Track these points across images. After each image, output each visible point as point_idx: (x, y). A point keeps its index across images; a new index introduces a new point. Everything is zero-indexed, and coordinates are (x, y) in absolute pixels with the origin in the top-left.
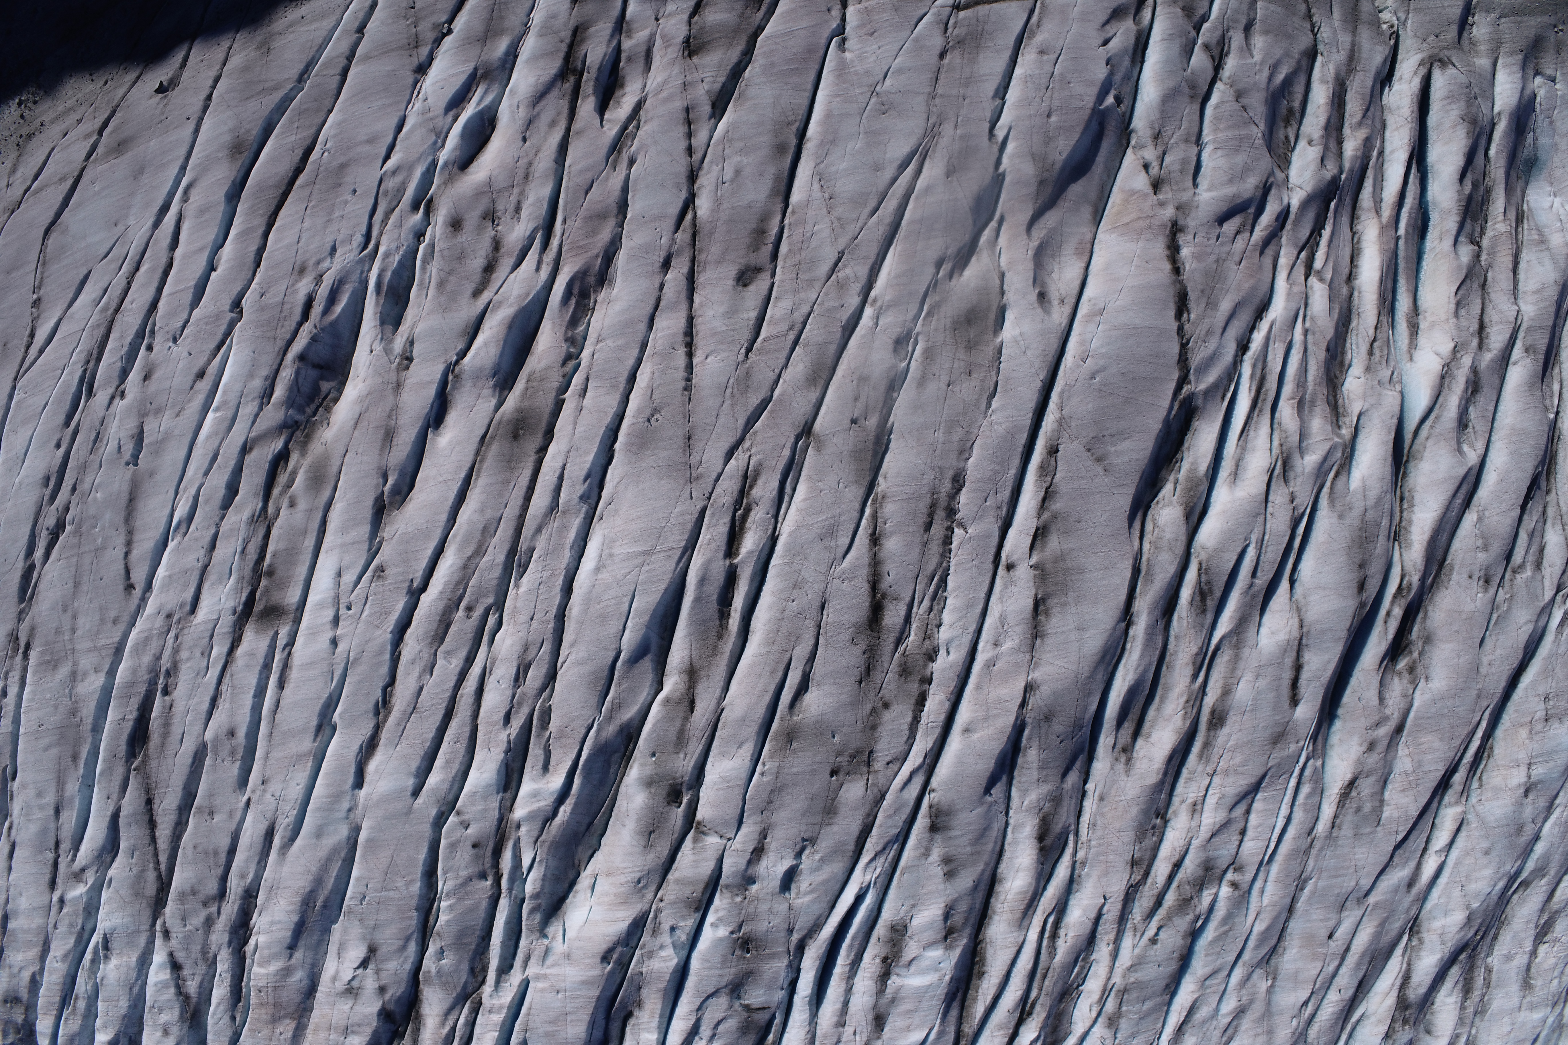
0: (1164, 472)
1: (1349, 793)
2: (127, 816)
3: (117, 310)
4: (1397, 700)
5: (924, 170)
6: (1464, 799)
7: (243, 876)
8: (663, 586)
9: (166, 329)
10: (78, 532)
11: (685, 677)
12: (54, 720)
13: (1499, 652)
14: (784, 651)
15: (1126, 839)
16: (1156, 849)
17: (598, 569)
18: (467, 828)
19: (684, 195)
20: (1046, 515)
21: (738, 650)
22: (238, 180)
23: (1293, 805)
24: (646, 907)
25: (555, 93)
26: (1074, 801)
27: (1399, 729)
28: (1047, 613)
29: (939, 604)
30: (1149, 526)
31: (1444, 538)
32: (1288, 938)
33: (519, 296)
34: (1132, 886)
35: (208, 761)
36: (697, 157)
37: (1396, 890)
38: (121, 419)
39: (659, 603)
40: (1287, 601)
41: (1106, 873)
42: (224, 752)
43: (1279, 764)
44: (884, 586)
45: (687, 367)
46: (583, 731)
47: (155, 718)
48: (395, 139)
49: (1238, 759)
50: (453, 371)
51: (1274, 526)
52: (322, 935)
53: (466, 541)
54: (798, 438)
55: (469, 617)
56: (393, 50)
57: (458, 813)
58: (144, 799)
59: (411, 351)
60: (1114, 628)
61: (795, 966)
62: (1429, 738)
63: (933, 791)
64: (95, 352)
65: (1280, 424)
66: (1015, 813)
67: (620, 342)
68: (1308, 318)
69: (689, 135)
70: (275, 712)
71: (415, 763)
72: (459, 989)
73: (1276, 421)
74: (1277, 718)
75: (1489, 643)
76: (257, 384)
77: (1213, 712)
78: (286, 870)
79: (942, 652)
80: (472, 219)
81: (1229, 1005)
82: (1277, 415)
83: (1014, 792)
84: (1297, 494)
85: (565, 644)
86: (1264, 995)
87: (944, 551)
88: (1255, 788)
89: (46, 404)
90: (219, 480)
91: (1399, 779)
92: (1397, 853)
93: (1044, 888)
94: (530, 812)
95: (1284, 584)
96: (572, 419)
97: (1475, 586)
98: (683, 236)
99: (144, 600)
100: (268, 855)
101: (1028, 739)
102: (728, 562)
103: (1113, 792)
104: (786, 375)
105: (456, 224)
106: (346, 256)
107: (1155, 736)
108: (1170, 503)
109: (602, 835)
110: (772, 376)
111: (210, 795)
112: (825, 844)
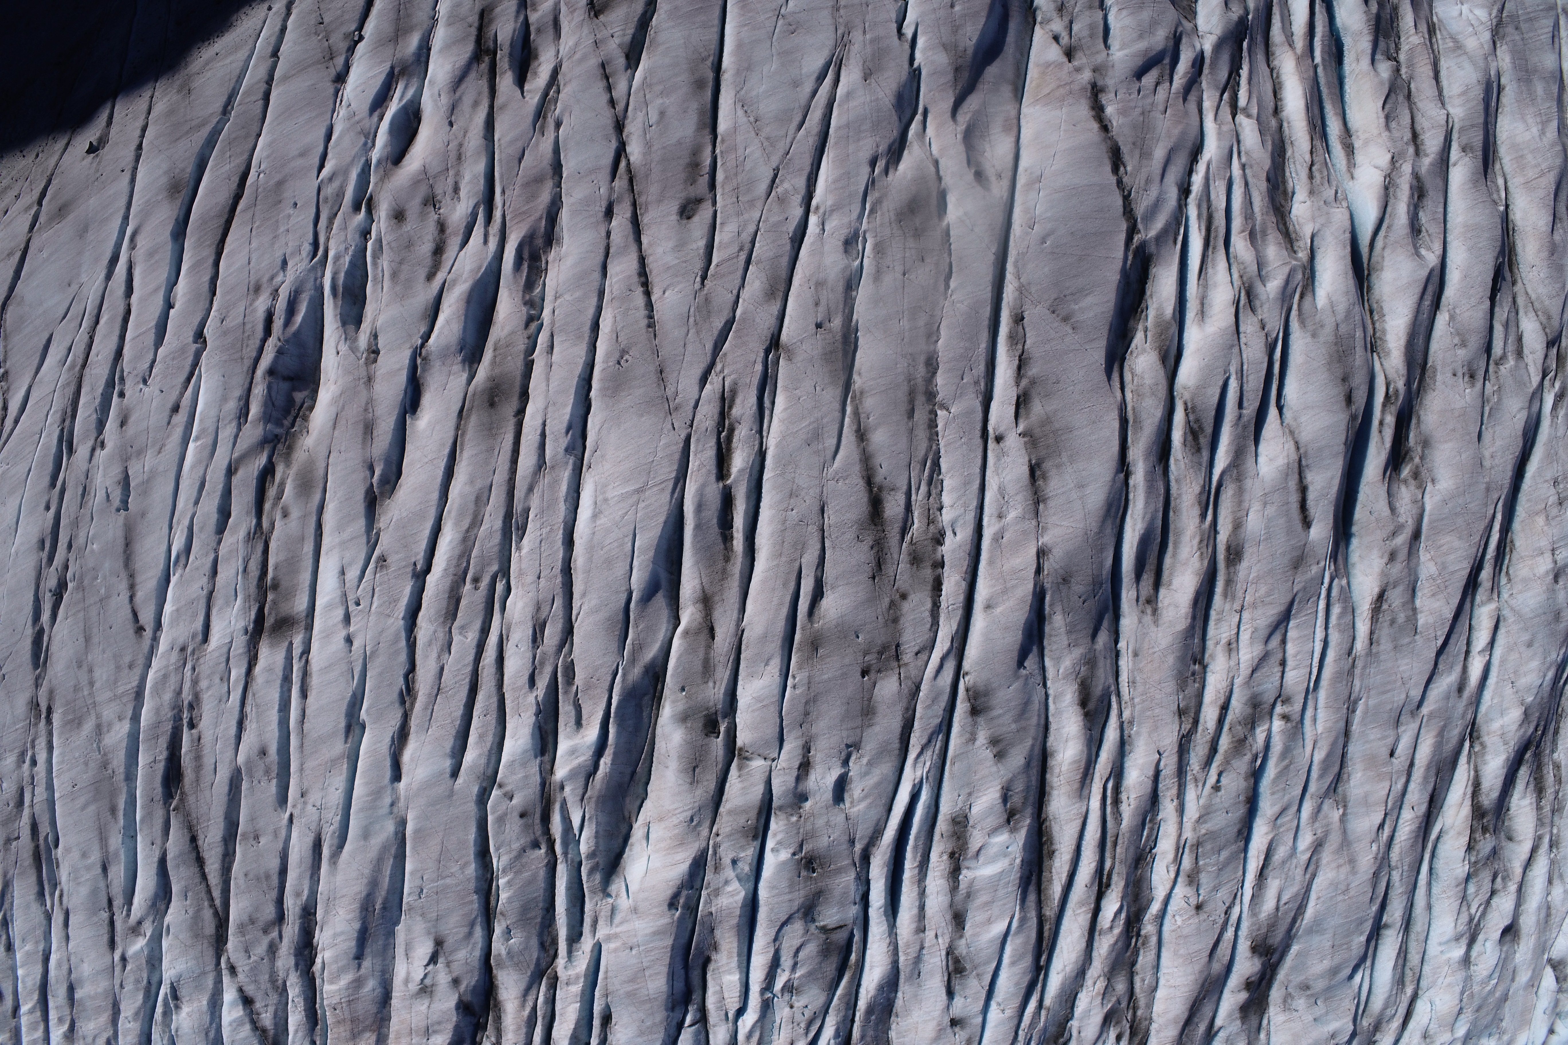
0: (1131, 323)
1: (1380, 607)
2: (175, 858)
3: (84, 366)
4: (1409, 507)
5: (842, 78)
6: (1495, 596)
7: (298, 895)
8: (662, 519)
9: (135, 372)
10: (80, 587)
11: (700, 606)
12: (86, 777)
13: (1498, 443)
14: (793, 561)
15: (1169, 690)
16: (1200, 695)
17: (595, 516)
18: (511, 798)
19: (614, 144)
20: (1024, 382)
21: (748, 570)
22: (181, 218)
23: (1326, 628)
24: (704, 844)
25: (473, 75)
26: (1109, 661)
27: (1416, 535)
28: (1044, 477)
29: (936, 488)
30: (1128, 377)
31: (1420, 341)
32: (1350, 763)
33: (472, 271)
34: (1183, 736)
35: (245, 786)
36: (620, 107)
37: (1447, 697)
38: (105, 469)
39: (660, 537)
40: (1279, 426)
41: (1155, 728)
42: (259, 773)
43: (1304, 588)
44: (878, 479)
45: (646, 305)
46: (609, 678)
47: (186, 754)
48: (326, 148)
49: (1263, 590)
50: (420, 354)
51: (1251, 355)
52: (387, 939)
53: (461, 514)
54: (767, 352)
55: (476, 588)
56: (309, 66)
57: (500, 786)
58: (187, 838)
59: (377, 344)
60: (1114, 480)
61: (863, 878)
62: (1448, 538)
63: (967, 674)
64: (69, 410)
65: (1236, 257)
66: (1053, 683)
67: (577, 294)
68: (1243, 154)
69: (609, 88)
70: (302, 722)
71: (449, 744)
72: (532, 967)
73: (1231, 256)
74: (1292, 542)
75: (1487, 436)
76: (232, 406)
77: (1228, 548)
78: (340, 878)
79: (949, 534)
80: (413, 207)
81: (1306, 841)
82: (1232, 250)
83: (1048, 662)
84: (1266, 320)
85: (576, 596)
86: (1338, 824)
87: (931, 434)
88: (1286, 617)
89: (30, 470)
90: (210, 506)
91: (1427, 585)
92: (1441, 659)
93: (1097, 755)
94: (571, 770)
95: (1273, 411)
96: (543, 376)
97: (1462, 383)
98: (621, 183)
99: (155, 639)
100: (319, 868)
101: (1050, 605)
102: (721, 485)
103: (1146, 646)
104: (745, 295)
105: (399, 216)
106: (298, 266)
107: (1176, 582)
108: (1144, 351)
109: (647, 783)
110: (731, 298)
111: (252, 819)
112: (869, 747)
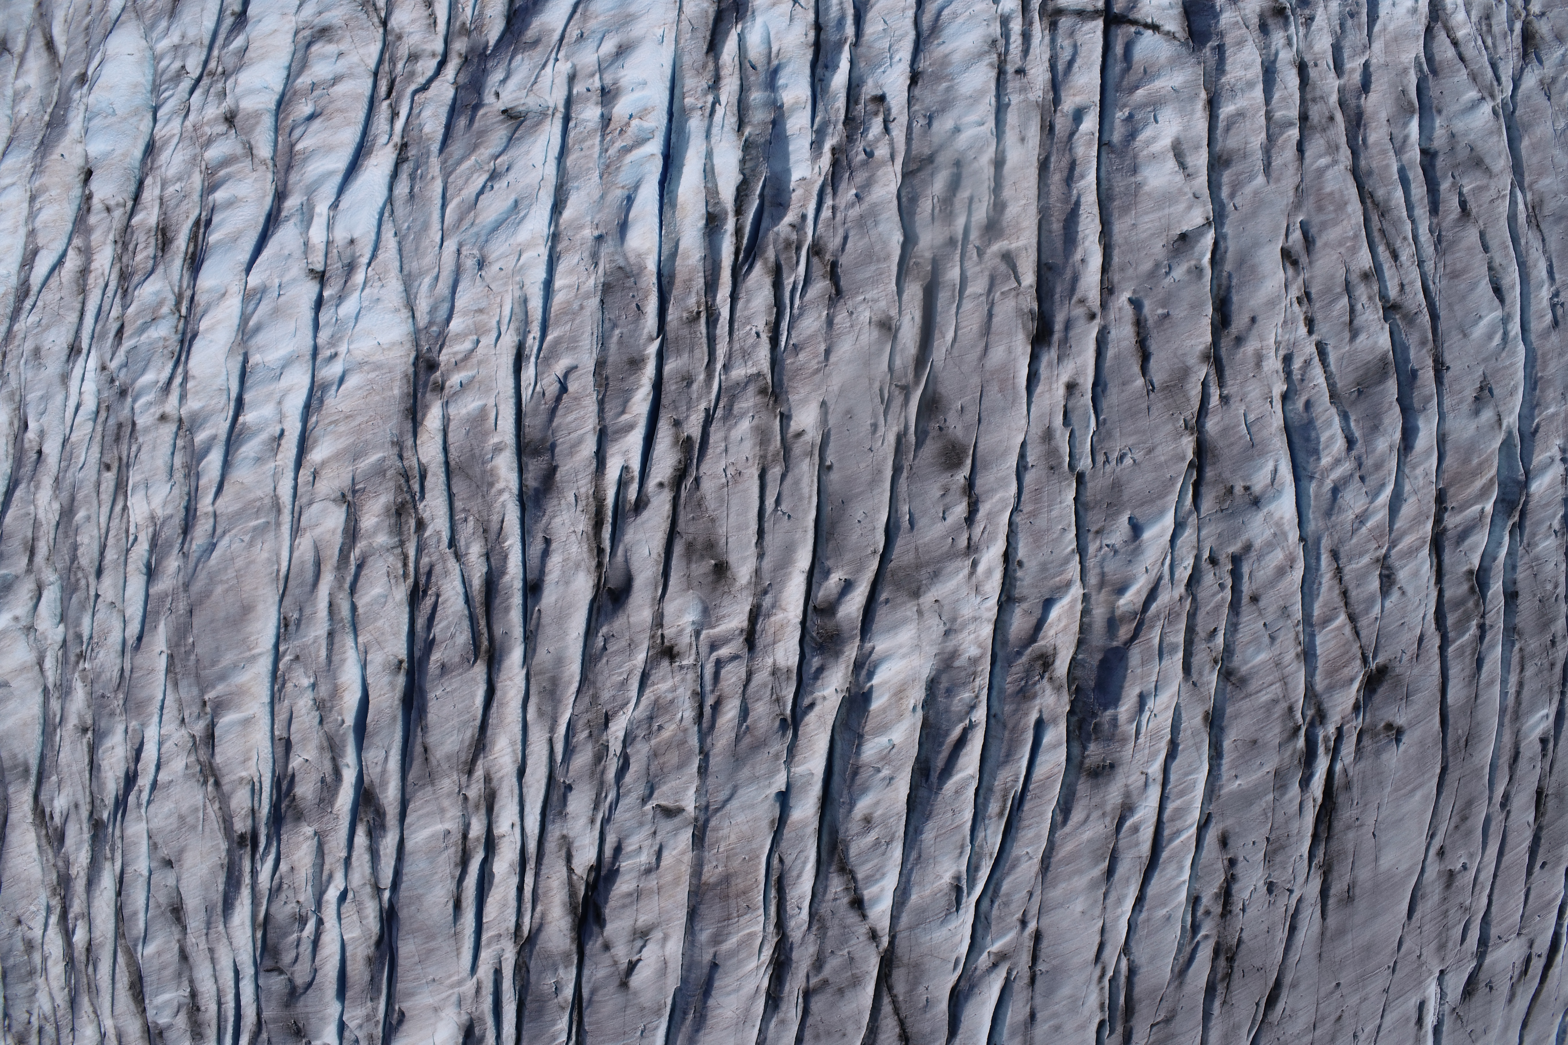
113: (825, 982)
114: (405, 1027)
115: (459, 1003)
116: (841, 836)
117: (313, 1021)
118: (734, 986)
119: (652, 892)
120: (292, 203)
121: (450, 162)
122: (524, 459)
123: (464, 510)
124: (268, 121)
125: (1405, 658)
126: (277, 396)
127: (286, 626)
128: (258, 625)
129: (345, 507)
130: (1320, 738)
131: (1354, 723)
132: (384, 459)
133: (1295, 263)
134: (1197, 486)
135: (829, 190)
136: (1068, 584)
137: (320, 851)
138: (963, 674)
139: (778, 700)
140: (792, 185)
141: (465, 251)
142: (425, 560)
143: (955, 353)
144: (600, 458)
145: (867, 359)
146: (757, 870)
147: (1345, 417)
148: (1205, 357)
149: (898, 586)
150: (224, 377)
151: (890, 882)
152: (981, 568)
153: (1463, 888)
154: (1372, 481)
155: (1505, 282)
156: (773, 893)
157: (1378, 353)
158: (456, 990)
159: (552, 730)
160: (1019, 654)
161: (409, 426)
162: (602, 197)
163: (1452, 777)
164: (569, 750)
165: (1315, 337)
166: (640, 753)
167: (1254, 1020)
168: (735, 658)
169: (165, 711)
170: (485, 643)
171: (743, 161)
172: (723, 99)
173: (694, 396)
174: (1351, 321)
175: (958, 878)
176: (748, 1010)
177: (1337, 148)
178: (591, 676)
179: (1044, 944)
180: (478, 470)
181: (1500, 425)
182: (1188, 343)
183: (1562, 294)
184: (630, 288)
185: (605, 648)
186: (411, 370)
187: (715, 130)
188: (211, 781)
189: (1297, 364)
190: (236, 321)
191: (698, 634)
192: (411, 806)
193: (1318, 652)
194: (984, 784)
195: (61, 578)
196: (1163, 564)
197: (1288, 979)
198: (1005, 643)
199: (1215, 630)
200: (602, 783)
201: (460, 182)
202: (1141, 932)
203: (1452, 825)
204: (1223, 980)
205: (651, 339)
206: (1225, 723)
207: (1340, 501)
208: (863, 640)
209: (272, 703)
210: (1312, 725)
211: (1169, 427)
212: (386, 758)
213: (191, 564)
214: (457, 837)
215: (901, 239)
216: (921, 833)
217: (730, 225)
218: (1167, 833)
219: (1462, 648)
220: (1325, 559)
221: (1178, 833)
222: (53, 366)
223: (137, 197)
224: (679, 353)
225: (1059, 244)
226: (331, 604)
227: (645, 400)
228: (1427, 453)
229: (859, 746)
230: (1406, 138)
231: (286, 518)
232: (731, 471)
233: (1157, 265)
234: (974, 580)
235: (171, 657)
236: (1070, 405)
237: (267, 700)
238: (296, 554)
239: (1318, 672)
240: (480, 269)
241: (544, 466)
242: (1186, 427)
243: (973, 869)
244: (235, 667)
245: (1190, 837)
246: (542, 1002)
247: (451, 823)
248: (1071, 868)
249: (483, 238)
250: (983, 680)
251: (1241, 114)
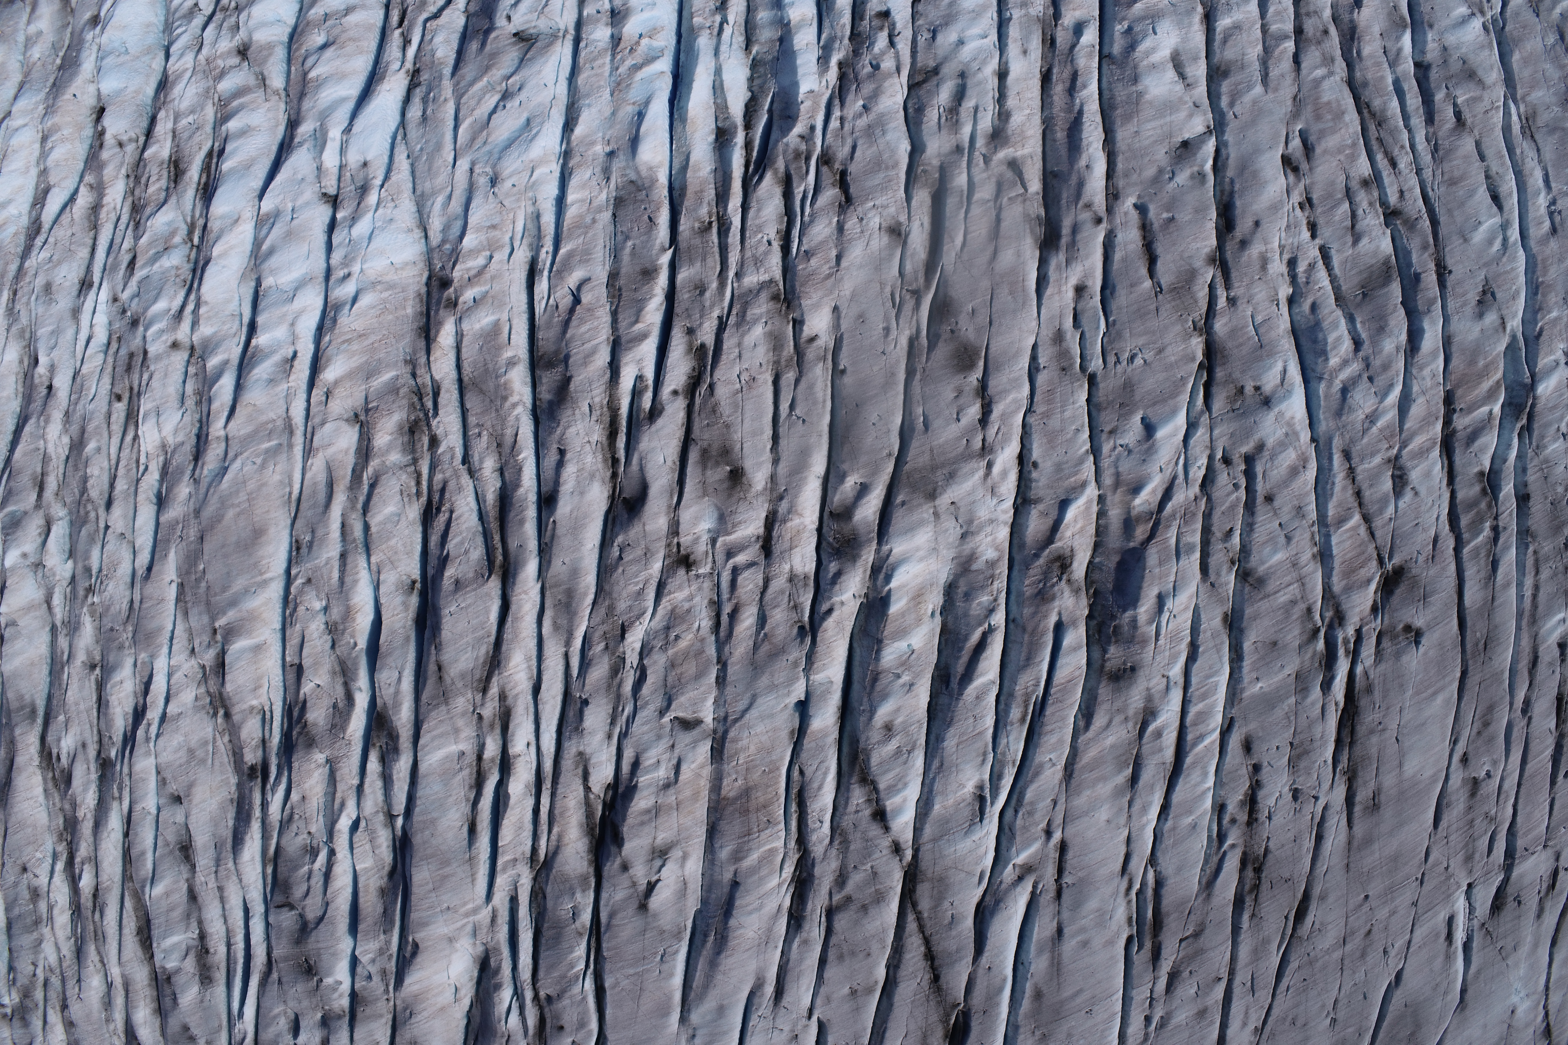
113: (849, 899)
114: (419, 959)
115: (475, 934)
116: (862, 745)
117: (324, 957)
118: (756, 904)
119: (671, 808)
120: (305, 129)
121: (462, 84)
122: (538, 372)
123: (478, 425)
124: (280, 53)
125: (1421, 559)
126: (290, 318)
127: (298, 549)
128: (270, 549)
129: (357, 427)
130: (1340, 640)
131: (1373, 625)
132: (397, 377)
133: (1296, 170)
134: (1208, 386)
135: (837, 102)
136: (1084, 485)
137: (332, 779)
138: (981, 577)
139: (795, 607)
140: (801, 97)
141: (478, 170)
142: (438, 477)
143: (965, 257)
144: (614, 368)
145: (878, 264)
146: (777, 783)
147: (1351, 319)
148: (1211, 260)
149: (914, 488)
150: (237, 303)
151: (912, 792)
152: (996, 469)
153: (1488, 796)
154: (1381, 381)
155: (1503, 190)
156: (794, 807)
157: (1381, 257)
158: (471, 919)
159: (568, 644)
160: (1037, 556)
161: (422, 344)
162: (613, 114)
163: (1473, 681)
164: (585, 663)
165: (1318, 241)
166: (657, 664)
167: (1283, 933)
168: (751, 565)
169: (175, 641)
170: (500, 558)
171: (751, 79)
172: (731, 18)
173: (707, 304)
174: (1353, 226)
175: (981, 787)
176: (770, 930)
177: (1333, 60)
178: (607, 587)
179: (1070, 855)
180: (491, 385)
181: (1504, 328)
182: (1194, 246)
183: (1559, 202)
184: (642, 201)
185: (620, 558)
186: (424, 290)
187: (724, 48)
188: (221, 712)
189: (1301, 268)
190: (248, 247)
191: (714, 541)
192: (425, 727)
193: (1335, 552)
194: (1005, 690)
195: (70, 513)
196: (1177, 463)
197: (1316, 891)
198: (1022, 546)
199: (1231, 529)
200: (618, 697)
201: (473, 103)
202: (1167, 842)
203: (1475, 731)
204: (1251, 891)
205: (664, 250)
206: (1244, 624)
207: (1350, 401)
208: (880, 543)
209: (283, 630)
210: (1331, 627)
211: (1178, 328)
212: (400, 679)
213: (203, 490)
214: (471, 758)
215: (909, 148)
216: (943, 741)
217: (740, 138)
218: (1190, 737)
219: (1477, 549)
220: (1337, 458)
221: (1201, 737)
222: (64, 302)
223: (149, 133)
224: (691, 262)
225: (1063, 152)
226: (343, 525)
227: (657, 309)
228: (1434, 354)
229: (878, 651)
230: (1399, 51)
231: (299, 439)
232: (745, 377)
233: (1161, 171)
234: (989, 481)
235: (181, 586)
236: (1079, 308)
237: (278, 626)
238: (308, 476)
239: (1335, 573)
240: (493, 186)
241: (558, 377)
242: (1195, 329)
243: (996, 777)
244: (246, 591)
245: (1213, 742)
246: (559, 928)
247: (465, 744)
248: (1094, 775)
249: (496, 156)
250: (1001, 584)
251: (1237, 27)
